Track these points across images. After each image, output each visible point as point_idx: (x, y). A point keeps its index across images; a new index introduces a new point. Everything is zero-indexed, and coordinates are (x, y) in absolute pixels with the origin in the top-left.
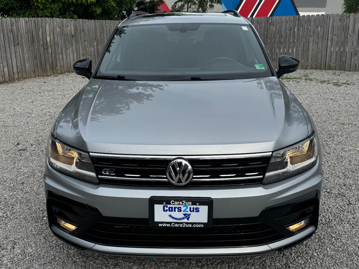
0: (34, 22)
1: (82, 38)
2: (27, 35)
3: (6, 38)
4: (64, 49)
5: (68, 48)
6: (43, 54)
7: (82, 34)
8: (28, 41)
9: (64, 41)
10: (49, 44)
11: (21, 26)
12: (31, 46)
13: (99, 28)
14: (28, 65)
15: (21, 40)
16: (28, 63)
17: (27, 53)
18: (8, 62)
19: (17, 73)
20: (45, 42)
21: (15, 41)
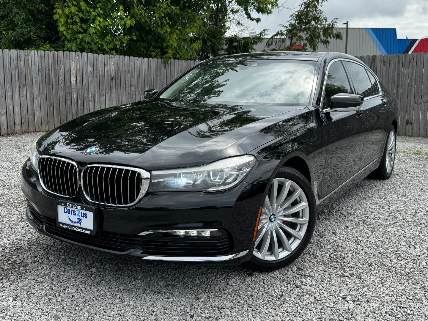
0: (52, 57)
1: (127, 82)
2: (40, 74)
3: (8, 76)
4: (97, 96)
5: (104, 95)
6: (64, 100)
7: (128, 76)
8: (41, 82)
9: (98, 84)
10: (73, 86)
11: (33, 62)
12: (45, 89)
13: (154, 69)
14: (38, 114)
15: (31, 81)
16: (39, 111)
17: (38, 98)
18: (8, 108)
19: (20, 124)
20: (68, 84)
21: (21, 82)
